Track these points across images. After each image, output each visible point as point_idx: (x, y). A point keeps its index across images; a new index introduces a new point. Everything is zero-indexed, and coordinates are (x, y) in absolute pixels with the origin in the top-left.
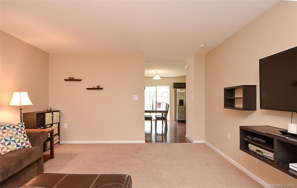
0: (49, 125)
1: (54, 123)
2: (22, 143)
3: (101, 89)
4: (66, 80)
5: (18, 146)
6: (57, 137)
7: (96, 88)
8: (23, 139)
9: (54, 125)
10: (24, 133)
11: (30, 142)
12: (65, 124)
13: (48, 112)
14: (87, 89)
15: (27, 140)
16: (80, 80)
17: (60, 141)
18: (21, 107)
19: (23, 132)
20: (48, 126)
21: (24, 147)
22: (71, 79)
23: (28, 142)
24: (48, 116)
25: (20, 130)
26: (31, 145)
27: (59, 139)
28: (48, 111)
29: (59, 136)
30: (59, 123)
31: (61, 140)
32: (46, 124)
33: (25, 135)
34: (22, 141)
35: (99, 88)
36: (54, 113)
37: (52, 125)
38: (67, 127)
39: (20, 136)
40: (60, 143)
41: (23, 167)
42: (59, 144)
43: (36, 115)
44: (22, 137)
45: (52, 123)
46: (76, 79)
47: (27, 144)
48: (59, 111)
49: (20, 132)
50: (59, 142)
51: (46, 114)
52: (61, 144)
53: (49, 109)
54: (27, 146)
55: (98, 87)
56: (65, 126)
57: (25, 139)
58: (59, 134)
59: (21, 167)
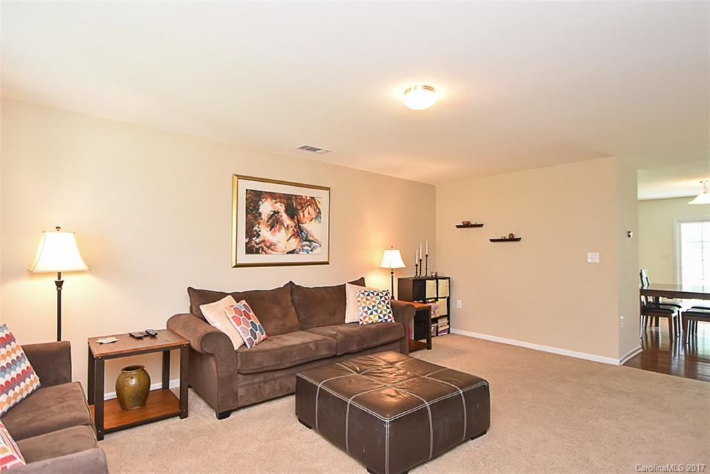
0: (431, 299)
1: (439, 296)
2: (384, 315)
3: (518, 240)
4: (458, 227)
5: (380, 318)
6: (446, 321)
7: (508, 238)
8: (386, 311)
9: (439, 300)
10: (388, 303)
11: (393, 315)
12: (458, 301)
13: (432, 279)
14: (492, 240)
15: (390, 312)
16: (481, 225)
17: (451, 329)
18: (392, 270)
19: (386, 302)
20: (430, 301)
21: (386, 320)
22: (467, 225)
23: (391, 315)
24: (430, 285)
25: (383, 299)
26: (394, 320)
27: (449, 324)
28: (432, 277)
29: (449, 319)
30: (449, 299)
31: (453, 328)
32: (427, 297)
33: (389, 306)
34: (384, 313)
35: (512, 239)
36: (439, 280)
37: (436, 299)
38: (460, 307)
39: (383, 306)
40: (451, 332)
41: (380, 342)
42: (449, 333)
43: (412, 282)
44: (385, 308)
45: (436, 296)
46: (473, 223)
47: (389, 317)
48: (449, 278)
49: (384, 301)
50: (449, 329)
51: (427, 281)
52: (453, 334)
53: (434, 274)
54: (389, 320)
55: (511, 236)
56: (457, 304)
57: (388, 310)
58: (448, 316)
59: (377, 341)
